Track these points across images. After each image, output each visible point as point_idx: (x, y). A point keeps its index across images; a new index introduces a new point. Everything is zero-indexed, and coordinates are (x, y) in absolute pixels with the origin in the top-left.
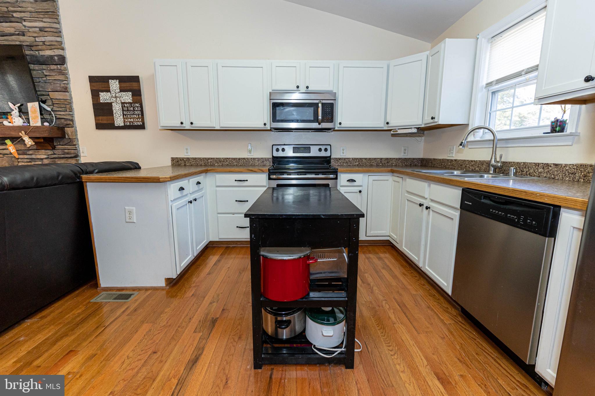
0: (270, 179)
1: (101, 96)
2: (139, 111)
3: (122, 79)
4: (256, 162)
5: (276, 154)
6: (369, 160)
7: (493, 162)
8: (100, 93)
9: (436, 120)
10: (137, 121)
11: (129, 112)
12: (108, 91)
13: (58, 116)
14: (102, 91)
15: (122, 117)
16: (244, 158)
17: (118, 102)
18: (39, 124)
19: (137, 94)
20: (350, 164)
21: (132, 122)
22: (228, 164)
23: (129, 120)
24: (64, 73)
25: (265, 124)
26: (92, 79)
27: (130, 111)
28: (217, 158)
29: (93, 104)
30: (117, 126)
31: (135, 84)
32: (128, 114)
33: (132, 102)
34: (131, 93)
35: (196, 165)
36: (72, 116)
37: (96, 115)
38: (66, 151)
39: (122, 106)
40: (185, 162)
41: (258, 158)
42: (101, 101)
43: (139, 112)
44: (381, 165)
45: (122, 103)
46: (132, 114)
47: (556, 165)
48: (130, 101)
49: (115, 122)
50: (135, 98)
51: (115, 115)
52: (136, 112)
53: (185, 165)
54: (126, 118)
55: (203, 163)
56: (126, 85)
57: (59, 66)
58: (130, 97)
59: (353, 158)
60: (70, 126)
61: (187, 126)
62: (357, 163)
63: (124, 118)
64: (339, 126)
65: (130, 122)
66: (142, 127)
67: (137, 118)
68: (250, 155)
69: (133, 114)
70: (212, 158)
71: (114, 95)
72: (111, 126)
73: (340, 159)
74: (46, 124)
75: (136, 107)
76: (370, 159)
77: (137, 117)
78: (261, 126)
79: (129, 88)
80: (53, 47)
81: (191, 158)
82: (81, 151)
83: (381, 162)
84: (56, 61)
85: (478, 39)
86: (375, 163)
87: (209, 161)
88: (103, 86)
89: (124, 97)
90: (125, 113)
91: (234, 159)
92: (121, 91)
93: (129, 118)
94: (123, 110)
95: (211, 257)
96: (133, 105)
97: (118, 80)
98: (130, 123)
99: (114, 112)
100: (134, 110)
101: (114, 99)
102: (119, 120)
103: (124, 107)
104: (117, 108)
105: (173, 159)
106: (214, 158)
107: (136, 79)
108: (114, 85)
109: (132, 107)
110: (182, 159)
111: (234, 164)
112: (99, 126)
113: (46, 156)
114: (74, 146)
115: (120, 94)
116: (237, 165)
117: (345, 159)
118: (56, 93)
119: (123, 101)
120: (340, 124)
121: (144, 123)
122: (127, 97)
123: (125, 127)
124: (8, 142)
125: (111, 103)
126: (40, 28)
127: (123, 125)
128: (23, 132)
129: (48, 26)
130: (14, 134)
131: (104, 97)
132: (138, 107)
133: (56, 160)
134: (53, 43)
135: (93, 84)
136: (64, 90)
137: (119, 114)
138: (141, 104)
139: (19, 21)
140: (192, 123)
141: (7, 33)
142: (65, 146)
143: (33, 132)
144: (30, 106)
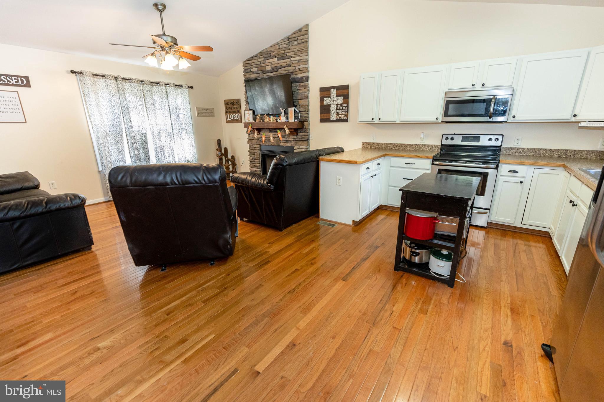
0: (433, 164)
1: (325, 100)
3: (338, 88)
4: (426, 148)
5: (445, 142)
6: (549, 151)
10: (344, 117)
11: (340, 111)
12: (329, 97)
13: (302, 115)
14: (326, 97)
15: (335, 114)
16: (416, 145)
17: (334, 104)
18: (293, 121)
19: (346, 97)
20: (524, 154)
21: (341, 117)
22: (402, 149)
23: (339, 116)
24: (307, 87)
25: (437, 119)
26: (322, 90)
27: (340, 109)
28: (394, 144)
29: (320, 106)
30: (332, 120)
31: (345, 91)
34: (342, 97)
35: (378, 149)
36: (308, 114)
37: (321, 113)
38: (303, 136)
39: (336, 107)
40: (371, 146)
41: (428, 145)
42: (325, 104)
43: (346, 110)
44: (565, 156)
45: (336, 104)
48: (342, 103)
49: (331, 117)
50: (345, 100)
51: (331, 113)
52: (344, 110)
53: (371, 148)
55: (383, 147)
56: (340, 92)
57: (305, 83)
58: (342, 100)
59: (528, 148)
60: (307, 121)
61: (376, 121)
62: (533, 154)
63: (336, 115)
64: (512, 118)
65: (339, 117)
66: (346, 120)
67: (344, 115)
68: (422, 142)
69: (342, 112)
70: (390, 144)
71: (332, 99)
72: (329, 120)
73: (512, 148)
74: (296, 120)
76: (551, 150)
77: (344, 113)
78: (433, 119)
79: (341, 94)
80: (303, 71)
81: (376, 143)
82: (310, 137)
83: (565, 153)
84: (304, 80)
86: (557, 154)
87: (389, 146)
88: (327, 94)
89: (338, 100)
90: (337, 111)
91: (408, 145)
92: (337, 95)
93: (339, 114)
94: (336, 109)
95: (380, 215)
96: (343, 105)
97: (336, 89)
99: (331, 110)
101: (332, 102)
102: (333, 116)
103: (338, 107)
104: (333, 108)
105: (363, 143)
106: (392, 144)
107: (346, 87)
108: (333, 92)
109: (342, 107)
110: (369, 144)
111: (408, 149)
112: (322, 120)
113: (293, 139)
114: (307, 134)
115: (336, 98)
116: (409, 150)
117: (518, 149)
118: (302, 100)
119: (337, 103)
120: (514, 117)
121: (348, 118)
122: (340, 100)
123: (336, 121)
124: (278, 131)
125: (330, 105)
126: (299, 60)
127: (335, 119)
128: (285, 126)
129: (303, 58)
130: (281, 127)
131: (327, 101)
132: (345, 106)
133: (298, 142)
134: (304, 69)
135: (321, 92)
136: (307, 98)
137: (334, 112)
138: (348, 105)
139: (289, 58)
140: (379, 119)
141: (283, 66)
142: (303, 133)
143: (290, 125)
144: (289, 109)
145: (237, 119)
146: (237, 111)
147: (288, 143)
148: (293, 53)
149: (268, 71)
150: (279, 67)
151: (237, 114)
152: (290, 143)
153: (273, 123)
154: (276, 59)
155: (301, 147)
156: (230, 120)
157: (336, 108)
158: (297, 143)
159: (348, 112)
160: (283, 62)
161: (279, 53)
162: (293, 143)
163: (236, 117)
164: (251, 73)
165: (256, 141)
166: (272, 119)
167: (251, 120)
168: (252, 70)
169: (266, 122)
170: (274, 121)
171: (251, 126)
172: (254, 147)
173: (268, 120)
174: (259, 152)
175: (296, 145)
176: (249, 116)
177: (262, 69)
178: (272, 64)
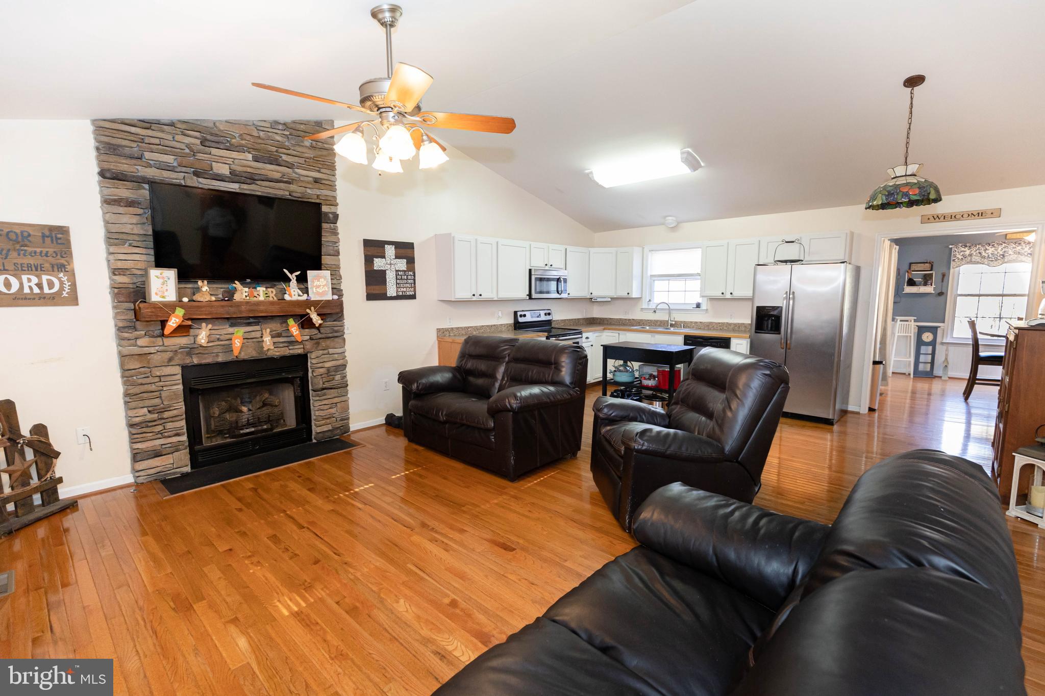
1: (375, 262)
2: (412, 279)
3: (398, 245)
4: (503, 327)
7: (669, 322)
8: (374, 259)
9: (629, 295)
10: (409, 291)
11: (403, 281)
12: (383, 257)
14: (377, 257)
15: (395, 286)
16: (495, 325)
17: (392, 269)
18: (329, 297)
19: (411, 261)
21: (405, 292)
22: (483, 332)
23: (402, 289)
24: (335, 233)
26: (368, 243)
27: (403, 279)
28: (475, 327)
29: (366, 272)
30: (389, 296)
31: (409, 251)
32: (402, 283)
33: (406, 269)
34: (405, 260)
35: (458, 335)
36: (340, 284)
37: (368, 284)
38: (336, 328)
39: (396, 275)
40: (450, 333)
41: (504, 324)
42: (375, 268)
43: (412, 281)
45: (397, 271)
47: (701, 322)
48: (404, 269)
49: (388, 291)
50: (409, 265)
51: (388, 284)
52: (409, 281)
53: (449, 335)
54: (399, 287)
55: (465, 332)
56: (402, 251)
57: (331, 225)
58: (405, 264)
61: (477, 297)
63: (397, 287)
65: (402, 292)
66: (413, 297)
67: (409, 288)
69: (406, 283)
71: (389, 262)
72: (383, 297)
74: (335, 297)
75: (410, 275)
77: (410, 286)
79: (404, 255)
80: (327, 202)
81: (454, 328)
82: (346, 329)
84: (330, 218)
85: (643, 248)
87: (469, 330)
88: (378, 251)
89: (398, 264)
90: (398, 281)
91: (488, 326)
92: (397, 257)
93: (402, 287)
94: (397, 279)
96: (407, 273)
97: (394, 246)
99: (388, 280)
100: (407, 279)
101: (389, 266)
102: (392, 289)
103: (398, 275)
104: (391, 277)
105: (440, 330)
106: (472, 327)
107: (410, 246)
108: (390, 251)
109: (406, 275)
110: (447, 330)
112: (370, 297)
113: (308, 337)
115: (395, 260)
118: (328, 257)
119: (397, 269)
120: (568, 294)
121: (415, 293)
122: (402, 264)
123: (397, 298)
124: (291, 322)
125: (385, 271)
126: (315, 178)
127: (395, 294)
128: (312, 308)
129: (326, 178)
130: (299, 311)
131: (378, 264)
133: (321, 340)
134: (329, 198)
135: (368, 248)
136: (337, 254)
137: (392, 282)
138: (414, 273)
139: (290, 166)
140: (481, 295)
141: (272, 179)
142: (334, 323)
143: (322, 307)
144: (311, 274)
145: (48, 291)
146: (48, 266)
147: (296, 347)
148: (302, 161)
149: (218, 175)
150: (262, 177)
151: (45, 277)
152: (302, 346)
153: (272, 303)
154: (250, 157)
155: (331, 351)
157: (396, 277)
158: (318, 344)
159: (415, 283)
160: (273, 170)
161: (258, 146)
162: (309, 346)
163: (39, 285)
165: (169, 355)
166: (261, 293)
167: (171, 296)
168: (147, 155)
169: (242, 300)
170: (271, 299)
171: (180, 312)
172: (158, 374)
173: (246, 296)
174: (181, 387)
175: (316, 348)
176: (163, 284)
177: (197, 166)
178: (232, 163)
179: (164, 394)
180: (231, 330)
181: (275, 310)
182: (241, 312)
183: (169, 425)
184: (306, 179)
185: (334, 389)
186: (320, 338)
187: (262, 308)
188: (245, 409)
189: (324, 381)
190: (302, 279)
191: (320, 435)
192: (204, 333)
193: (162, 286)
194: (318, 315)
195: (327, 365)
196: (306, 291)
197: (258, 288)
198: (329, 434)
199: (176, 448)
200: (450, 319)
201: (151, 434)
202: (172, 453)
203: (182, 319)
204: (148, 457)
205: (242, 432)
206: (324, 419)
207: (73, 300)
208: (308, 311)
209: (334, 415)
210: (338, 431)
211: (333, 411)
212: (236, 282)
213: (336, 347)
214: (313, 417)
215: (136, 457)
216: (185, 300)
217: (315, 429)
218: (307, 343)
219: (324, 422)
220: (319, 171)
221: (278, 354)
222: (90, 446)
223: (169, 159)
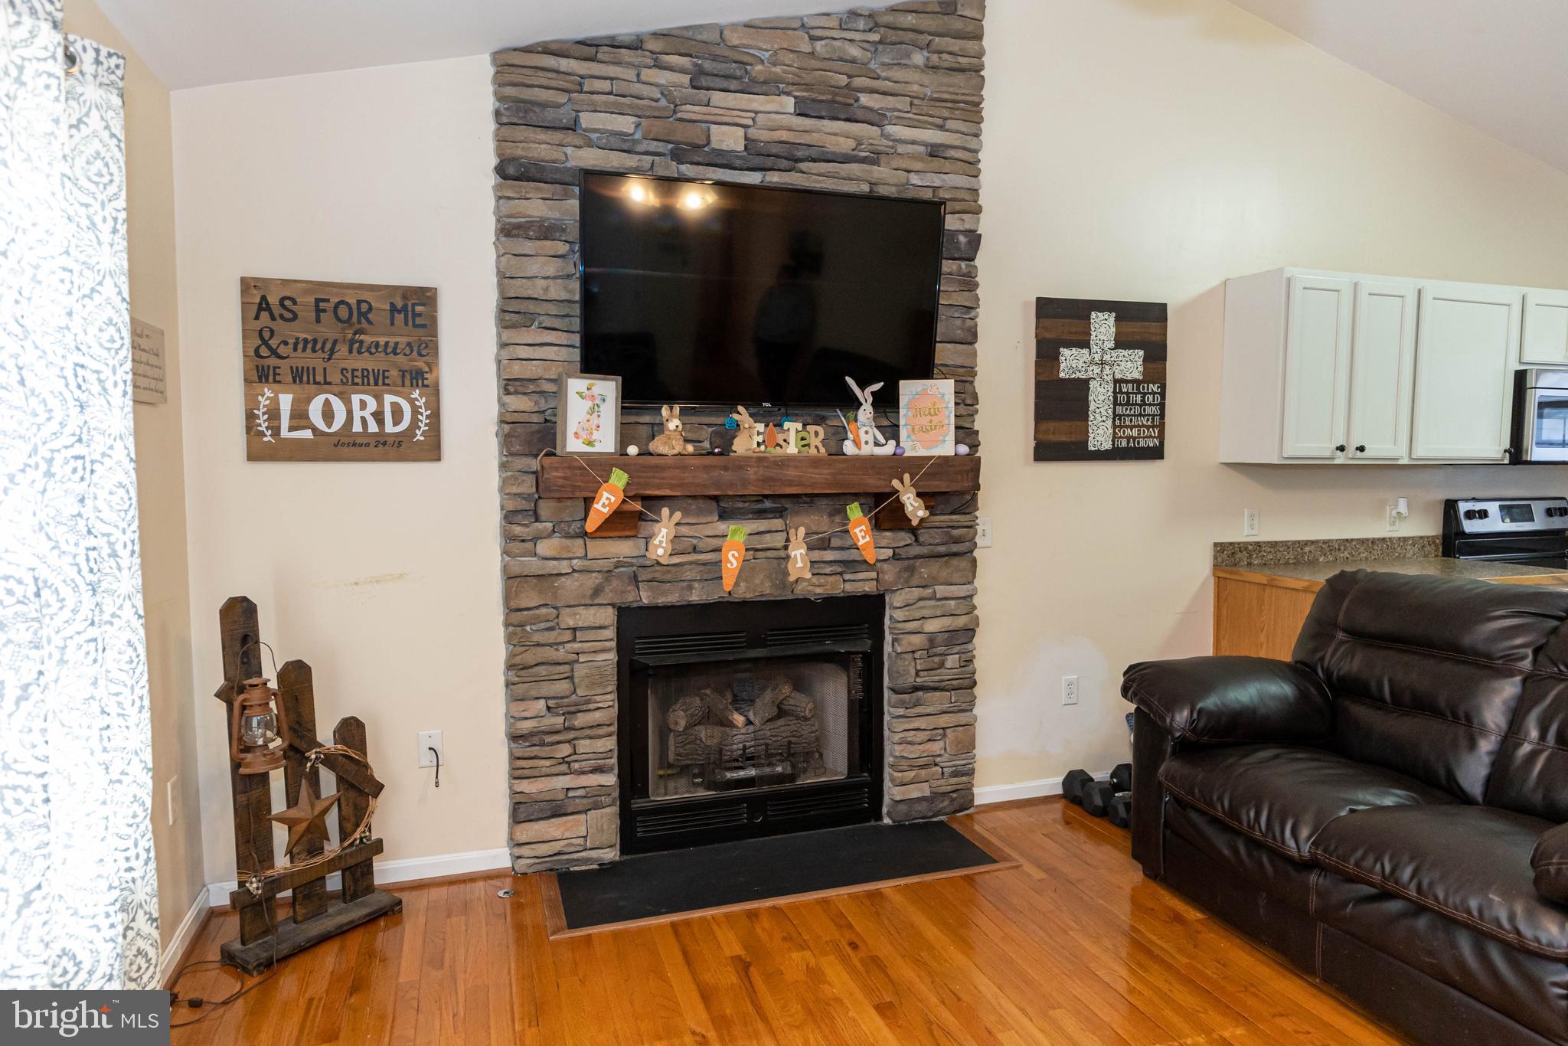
1: (1062, 359)
2: (1157, 405)
3: (1125, 312)
4: (1409, 547)
8: (1061, 349)
10: (1146, 437)
11: (1131, 409)
12: (1084, 344)
14: (1069, 345)
15: (1109, 423)
17: (1105, 377)
18: (947, 450)
19: (1156, 355)
21: (1134, 438)
22: (1347, 558)
23: (1128, 432)
24: (969, 286)
26: (1046, 308)
27: (1132, 404)
28: (1325, 542)
29: (1037, 384)
30: (1093, 449)
31: (1154, 327)
32: (1128, 415)
33: (1141, 378)
34: (1141, 353)
35: (1275, 564)
37: (1038, 417)
38: (955, 532)
39: (1114, 392)
40: (1250, 556)
41: (1413, 538)
42: (1062, 375)
43: (1155, 410)
45: (1116, 381)
46: (1138, 416)
48: (1137, 375)
49: (1091, 436)
50: (1151, 365)
51: (1091, 418)
52: (1149, 410)
53: (1250, 564)
54: (1121, 427)
55: (1294, 556)
56: (1134, 328)
57: (963, 264)
58: (1139, 364)
61: (1349, 456)
63: (1114, 426)
65: (1128, 438)
66: (1156, 453)
67: (1148, 427)
69: (1140, 415)
71: (1097, 357)
72: (1076, 451)
74: (963, 449)
75: (1150, 394)
77: (1149, 423)
79: (1138, 338)
80: (958, 206)
81: (1264, 542)
84: (963, 247)
87: (1307, 549)
88: (1073, 330)
89: (1122, 363)
90: (1119, 409)
92: (1120, 343)
93: (1127, 427)
94: (1115, 403)
96: (1144, 387)
97: (1114, 314)
98: (1128, 443)
99: (1092, 406)
100: (1143, 403)
101: (1097, 370)
102: (1100, 431)
103: (1121, 392)
104: (1100, 397)
105: (1217, 547)
107: (1157, 313)
108: (1103, 327)
109: (1140, 393)
110: (1243, 547)
112: (1046, 451)
115: (1114, 354)
118: (949, 346)
119: (1118, 376)
121: (1162, 443)
122: (1131, 364)
123: (1115, 454)
124: (854, 511)
125: (1086, 382)
126: (933, 145)
127: (1108, 446)
128: (907, 477)
129: (957, 143)
130: (874, 484)
131: (1072, 362)
132: (1154, 393)
133: (919, 562)
134: (960, 195)
135: (1048, 322)
136: (970, 337)
137: (1104, 413)
138: (1163, 387)
139: (876, 119)
140: (1361, 449)
141: (834, 153)
142: (954, 517)
143: (929, 475)
144: (909, 389)
145: (389, 428)
146: (394, 373)
147: (861, 576)
148: (902, 103)
149: (720, 152)
150: (813, 152)
151: (389, 399)
152: (874, 575)
153: (815, 462)
154: (789, 103)
155: (941, 590)
156: (307, 434)
157: (1115, 398)
158: (911, 570)
159: (1162, 416)
160: (835, 134)
161: (809, 78)
162: (890, 573)
163: (378, 416)
164: (569, 138)
165: (595, 579)
166: (792, 437)
167: (606, 442)
168: (587, 120)
169: (750, 453)
170: (813, 451)
171: (619, 479)
172: (571, 623)
173: (759, 444)
174: (612, 656)
175: (907, 581)
176: (592, 411)
177: (678, 137)
178: (750, 122)
179: (580, 671)
180: (722, 527)
181: (819, 479)
182: (745, 482)
183: (584, 746)
184: (910, 149)
185: (943, 689)
186: (916, 557)
187: (791, 473)
188: (739, 719)
189: (919, 668)
190: (887, 402)
191: (903, 807)
192: (664, 531)
193: (589, 416)
194: (919, 495)
195: (932, 626)
196: (892, 432)
197: (787, 425)
198: (922, 808)
199: (593, 801)
200: (1252, 517)
201: (548, 763)
202: (585, 812)
203: (622, 496)
204: (541, 815)
205: (729, 775)
206: (912, 767)
207: (432, 450)
208: (896, 483)
209: (938, 759)
210: (946, 803)
211: (936, 747)
212: (741, 408)
213: (954, 581)
214: (888, 759)
215: (522, 811)
216: (633, 450)
217: (892, 792)
218: (886, 566)
219: (912, 774)
220: (941, 128)
221: (819, 590)
222: (437, 777)
223: (625, 124)
